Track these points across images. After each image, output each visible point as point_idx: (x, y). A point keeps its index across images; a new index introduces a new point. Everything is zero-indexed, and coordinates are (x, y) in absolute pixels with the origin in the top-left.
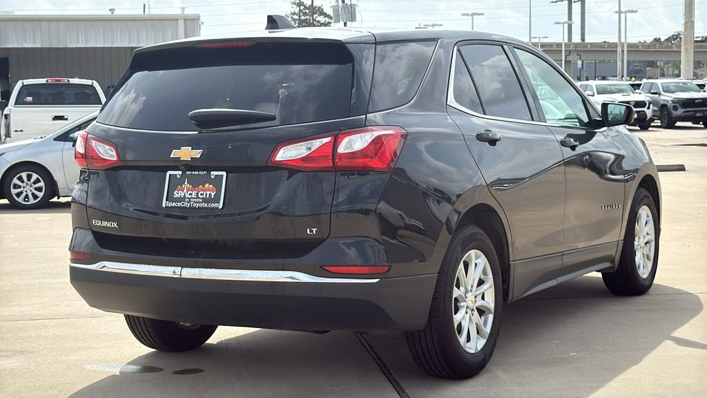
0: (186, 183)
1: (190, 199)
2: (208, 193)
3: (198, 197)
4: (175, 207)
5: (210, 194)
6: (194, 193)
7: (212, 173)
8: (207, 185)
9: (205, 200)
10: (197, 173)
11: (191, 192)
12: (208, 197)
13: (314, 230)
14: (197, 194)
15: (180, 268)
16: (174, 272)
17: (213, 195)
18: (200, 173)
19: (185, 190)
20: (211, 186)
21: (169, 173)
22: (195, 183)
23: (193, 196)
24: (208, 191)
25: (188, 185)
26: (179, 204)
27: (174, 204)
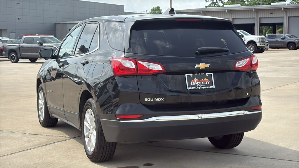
0: (195, 79)
1: (199, 85)
2: (206, 82)
3: (202, 84)
4: (193, 89)
5: (207, 83)
6: (200, 83)
7: (206, 74)
8: (205, 79)
9: (206, 85)
10: (200, 74)
11: (199, 82)
12: (207, 84)
13: (248, 94)
14: (202, 83)
15: (201, 115)
16: (199, 117)
17: (209, 83)
18: (201, 74)
19: (196, 82)
20: (207, 79)
21: (186, 75)
22: (200, 79)
23: (200, 84)
24: (206, 81)
25: (196, 79)
26: (195, 88)
27: (192, 88)
